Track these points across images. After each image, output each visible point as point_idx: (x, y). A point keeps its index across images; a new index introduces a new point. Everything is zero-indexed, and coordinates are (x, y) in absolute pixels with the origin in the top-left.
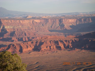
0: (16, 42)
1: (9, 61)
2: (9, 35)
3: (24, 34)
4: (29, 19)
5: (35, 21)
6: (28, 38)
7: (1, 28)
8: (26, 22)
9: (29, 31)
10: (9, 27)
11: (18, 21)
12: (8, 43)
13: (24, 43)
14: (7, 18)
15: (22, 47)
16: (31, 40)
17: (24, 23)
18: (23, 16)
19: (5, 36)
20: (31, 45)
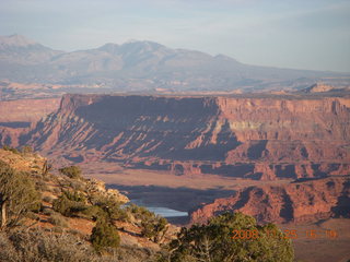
0: (269, 180)
1: (247, 248)
2: (244, 154)
3: (298, 152)
4: (318, 97)
5: (343, 102)
6: (315, 167)
7: (219, 128)
8: (308, 106)
9: (317, 140)
10: (244, 125)
11: (278, 103)
12: (240, 184)
13: (298, 187)
14: (239, 92)
15: (292, 198)
16: (324, 176)
17: (298, 110)
18: (299, 85)
19: (232, 158)
20: (326, 192)
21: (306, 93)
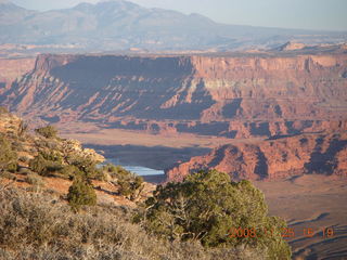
0: (243, 138)
1: (221, 204)
2: (218, 113)
3: (272, 109)
4: (291, 54)
5: (315, 59)
6: (289, 124)
7: (193, 87)
8: (282, 64)
9: (291, 98)
10: (219, 84)
11: (252, 61)
12: (216, 142)
13: (272, 144)
14: (213, 51)
15: (266, 155)
16: (297, 133)
17: (272, 68)
18: (272, 43)
19: (207, 117)
20: (300, 149)
21: (280, 51)
